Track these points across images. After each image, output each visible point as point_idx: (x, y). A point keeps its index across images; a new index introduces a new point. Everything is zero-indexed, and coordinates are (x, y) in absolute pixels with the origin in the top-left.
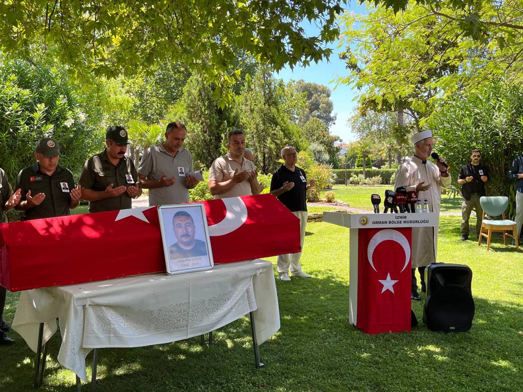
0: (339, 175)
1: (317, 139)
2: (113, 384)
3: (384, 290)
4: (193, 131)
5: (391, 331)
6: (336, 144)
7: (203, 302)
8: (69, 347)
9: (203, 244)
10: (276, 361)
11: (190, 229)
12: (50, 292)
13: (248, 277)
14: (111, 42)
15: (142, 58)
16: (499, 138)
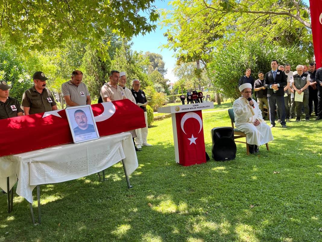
0: (170, 98)
1: (158, 81)
2: (52, 205)
3: (191, 143)
4: (90, 80)
5: (196, 164)
6: (168, 83)
7: (95, 156)
8: (22, 185)
9: (92, 126)
10: (139, 184)
11: (84, 119)
12: (9, 159)
13: (119, 142)
14: (38, 31)
15: (56, 39)
16: (245, 67)
